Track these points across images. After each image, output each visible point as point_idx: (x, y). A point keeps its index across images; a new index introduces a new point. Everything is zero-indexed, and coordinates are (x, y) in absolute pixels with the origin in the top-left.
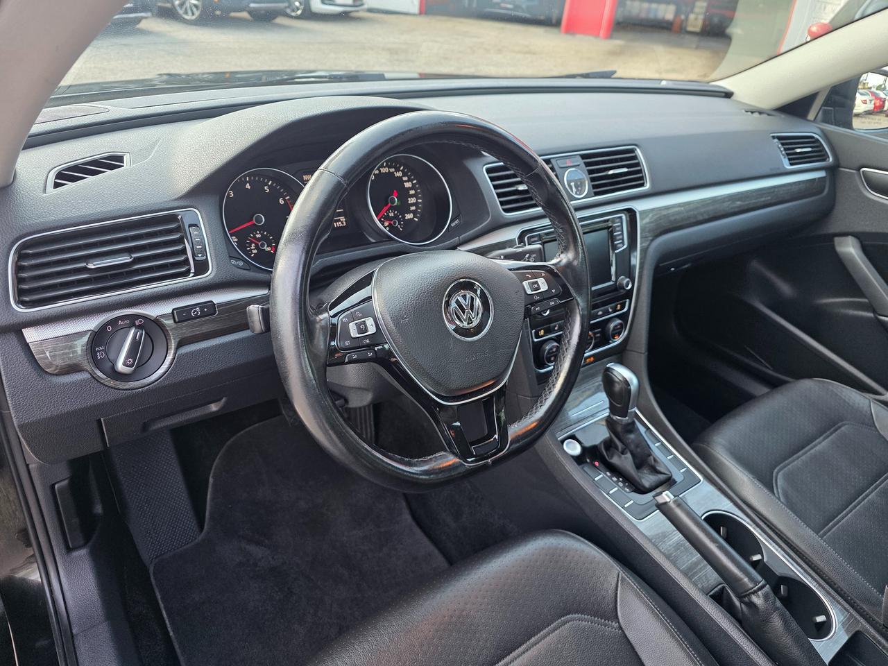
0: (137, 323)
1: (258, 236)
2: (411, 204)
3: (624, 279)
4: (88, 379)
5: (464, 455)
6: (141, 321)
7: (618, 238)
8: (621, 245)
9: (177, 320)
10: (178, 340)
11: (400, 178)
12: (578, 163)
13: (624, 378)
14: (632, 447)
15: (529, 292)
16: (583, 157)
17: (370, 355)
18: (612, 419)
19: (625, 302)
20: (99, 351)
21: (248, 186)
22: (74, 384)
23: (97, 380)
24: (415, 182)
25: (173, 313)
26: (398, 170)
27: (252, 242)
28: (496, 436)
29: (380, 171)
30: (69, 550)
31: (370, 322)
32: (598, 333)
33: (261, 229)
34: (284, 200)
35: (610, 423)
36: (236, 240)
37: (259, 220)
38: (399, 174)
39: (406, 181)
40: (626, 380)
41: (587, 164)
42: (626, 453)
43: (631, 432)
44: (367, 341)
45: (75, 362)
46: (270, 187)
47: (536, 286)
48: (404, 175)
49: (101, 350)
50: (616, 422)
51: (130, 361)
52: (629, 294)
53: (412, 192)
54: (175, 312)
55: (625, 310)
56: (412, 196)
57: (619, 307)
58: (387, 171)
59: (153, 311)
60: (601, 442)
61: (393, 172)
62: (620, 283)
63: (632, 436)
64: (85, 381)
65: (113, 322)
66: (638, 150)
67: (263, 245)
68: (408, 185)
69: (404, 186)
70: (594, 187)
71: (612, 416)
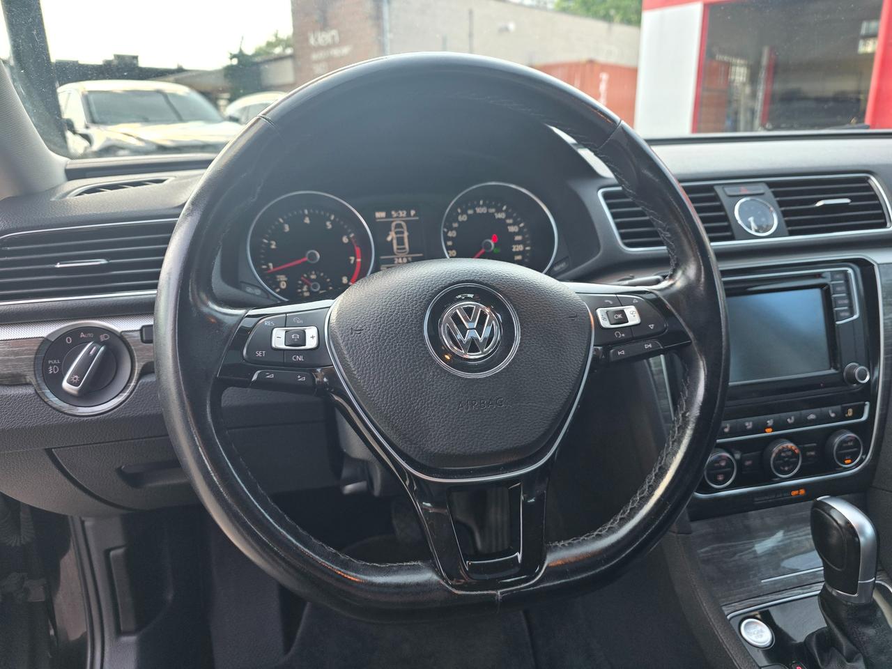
0: (102, 338)
1: (313, 277)
2: (516, 252)
3: (855, 367)
4: (30, 394)
5: (451, 574)
6: (106, 337)
7: (840, 302)
8: (847, 314)
9: (144, 338)
10: (143, 364)
11: (502, 221)
12: (761, 191)
13: (848, 522)
14: (870, 650)
15: (605, 324)
16: (770, 185)
17: (302, 379)
18: (830, 594)
19: (864, 405)
20: (52, 365)
21: (307, 221)
22: (15, 398)
23: (41, 398)
24: (522, 225)
25: (141, 330)
26: (499, 210)
27: (304, 283)
28: (519, 556)
29: (475, 211)
30: (119, 632)
31: (311, 332)
32: (811, 449)
33: (316, 267)
34: (348, 238)
35: (826, 601)
36: (286, 279)
37: (312, 256)
38: (501, 216)
39: (510, 225)
40: (852, 527)
41: (776, 194)
42: (857, 660)
43: (867, 622)
44: (300, 358)
45: (19, 371)
46: (333, 223)
47: (620, 316)
48: (507, 217)
49: (55, 364)
50: (836, 600)
51: (75, 379)
52: (868, 392)
53: (518, 238)
54: (144, 329)
55: (864, 418)
56: (518, 243)
57: (850, 412)
58: (485, 212)
59: (118, 326)
60: (813, 634)
61: (493, 214)
62: (848, 374)
63: (870, 632)
64: (27, 396)
65: (74, 333)
66: (873, 178)
67: (315, 287)
68: (512, 229)
69: (508, 230)
70: (788, 223)
71: (830, 589)
